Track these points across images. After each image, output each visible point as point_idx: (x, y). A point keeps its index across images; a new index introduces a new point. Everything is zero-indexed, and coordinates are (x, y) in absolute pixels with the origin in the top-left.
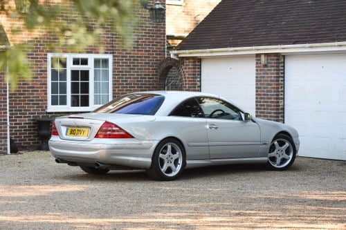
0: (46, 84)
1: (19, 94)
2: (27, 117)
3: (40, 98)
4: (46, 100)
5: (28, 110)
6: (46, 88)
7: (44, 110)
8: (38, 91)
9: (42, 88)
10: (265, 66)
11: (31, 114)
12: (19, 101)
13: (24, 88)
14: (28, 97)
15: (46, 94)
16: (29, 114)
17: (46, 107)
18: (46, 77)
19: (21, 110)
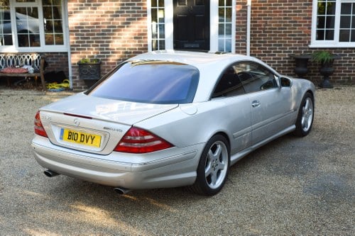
0: (311, 18)
1: (279, 29)
2: (287, 52)
3: (303, 33)
4: (310, 35)
5: (289, 45)
6: (311, 22)
7: (307, 45)
8: (301, 25)
9: (306, 22)
11: (292, 48)
12: (279, 35)
13: (285, 22)
14: (289, 32)
15: (310, 28)
16: (290, 49)
17: (309, 42)
18: (311, 11)
19: (281, 45)
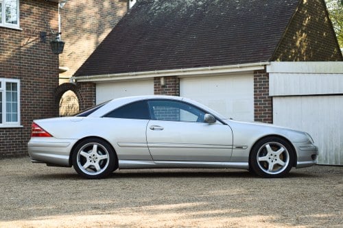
10: (163, 86)
